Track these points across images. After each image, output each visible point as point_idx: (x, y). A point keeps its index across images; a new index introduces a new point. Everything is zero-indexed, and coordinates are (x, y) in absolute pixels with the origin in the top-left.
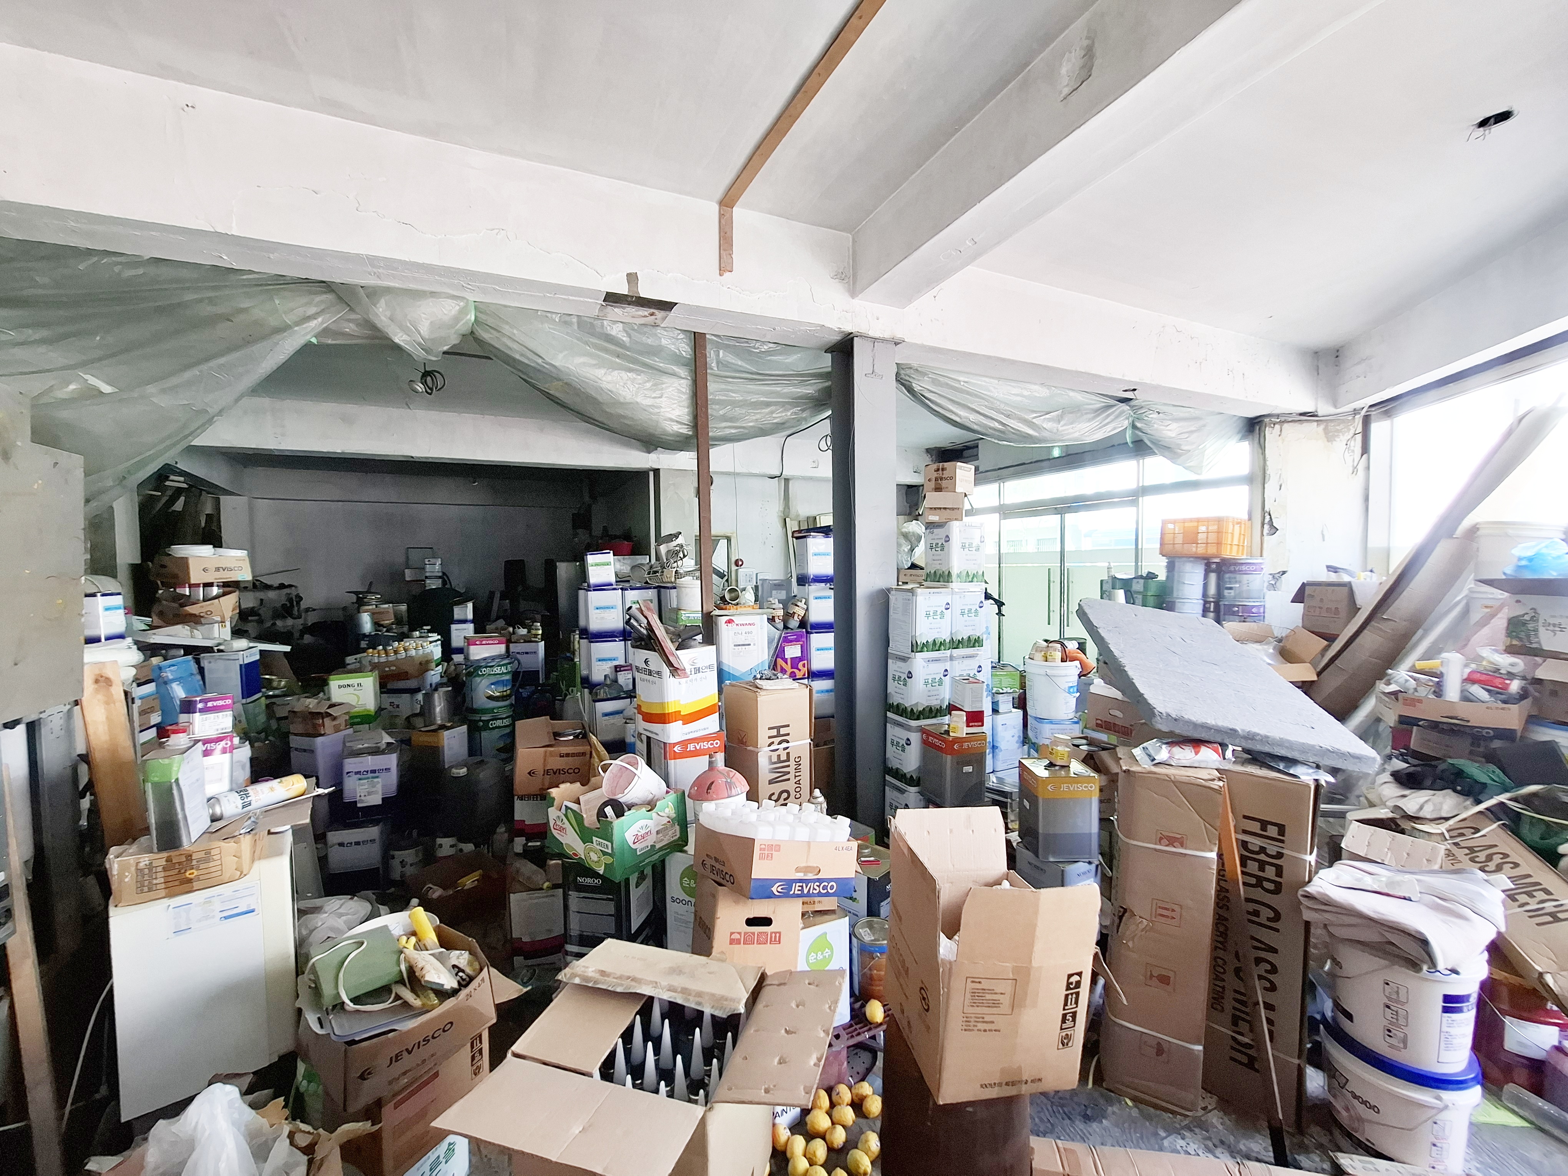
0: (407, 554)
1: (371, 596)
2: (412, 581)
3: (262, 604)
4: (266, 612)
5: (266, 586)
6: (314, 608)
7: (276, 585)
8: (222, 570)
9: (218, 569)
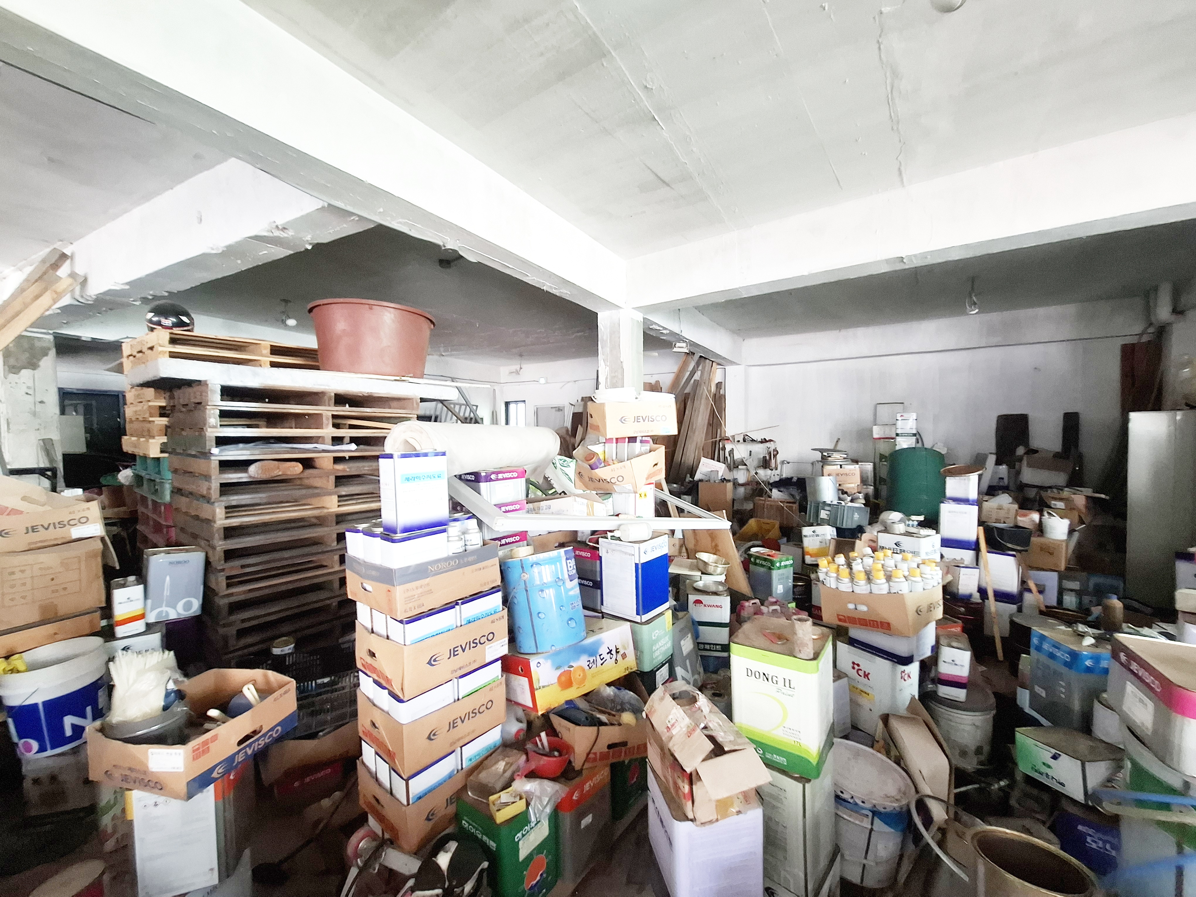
0: (876, 408)
1: (836, 455)
2: (880, 438)
3: (750, 455)
4: (752, 463)
5: (753, 440)
6: (788, 461)
7: (759, 440)
8: (641, 420)
9: (637, 419)
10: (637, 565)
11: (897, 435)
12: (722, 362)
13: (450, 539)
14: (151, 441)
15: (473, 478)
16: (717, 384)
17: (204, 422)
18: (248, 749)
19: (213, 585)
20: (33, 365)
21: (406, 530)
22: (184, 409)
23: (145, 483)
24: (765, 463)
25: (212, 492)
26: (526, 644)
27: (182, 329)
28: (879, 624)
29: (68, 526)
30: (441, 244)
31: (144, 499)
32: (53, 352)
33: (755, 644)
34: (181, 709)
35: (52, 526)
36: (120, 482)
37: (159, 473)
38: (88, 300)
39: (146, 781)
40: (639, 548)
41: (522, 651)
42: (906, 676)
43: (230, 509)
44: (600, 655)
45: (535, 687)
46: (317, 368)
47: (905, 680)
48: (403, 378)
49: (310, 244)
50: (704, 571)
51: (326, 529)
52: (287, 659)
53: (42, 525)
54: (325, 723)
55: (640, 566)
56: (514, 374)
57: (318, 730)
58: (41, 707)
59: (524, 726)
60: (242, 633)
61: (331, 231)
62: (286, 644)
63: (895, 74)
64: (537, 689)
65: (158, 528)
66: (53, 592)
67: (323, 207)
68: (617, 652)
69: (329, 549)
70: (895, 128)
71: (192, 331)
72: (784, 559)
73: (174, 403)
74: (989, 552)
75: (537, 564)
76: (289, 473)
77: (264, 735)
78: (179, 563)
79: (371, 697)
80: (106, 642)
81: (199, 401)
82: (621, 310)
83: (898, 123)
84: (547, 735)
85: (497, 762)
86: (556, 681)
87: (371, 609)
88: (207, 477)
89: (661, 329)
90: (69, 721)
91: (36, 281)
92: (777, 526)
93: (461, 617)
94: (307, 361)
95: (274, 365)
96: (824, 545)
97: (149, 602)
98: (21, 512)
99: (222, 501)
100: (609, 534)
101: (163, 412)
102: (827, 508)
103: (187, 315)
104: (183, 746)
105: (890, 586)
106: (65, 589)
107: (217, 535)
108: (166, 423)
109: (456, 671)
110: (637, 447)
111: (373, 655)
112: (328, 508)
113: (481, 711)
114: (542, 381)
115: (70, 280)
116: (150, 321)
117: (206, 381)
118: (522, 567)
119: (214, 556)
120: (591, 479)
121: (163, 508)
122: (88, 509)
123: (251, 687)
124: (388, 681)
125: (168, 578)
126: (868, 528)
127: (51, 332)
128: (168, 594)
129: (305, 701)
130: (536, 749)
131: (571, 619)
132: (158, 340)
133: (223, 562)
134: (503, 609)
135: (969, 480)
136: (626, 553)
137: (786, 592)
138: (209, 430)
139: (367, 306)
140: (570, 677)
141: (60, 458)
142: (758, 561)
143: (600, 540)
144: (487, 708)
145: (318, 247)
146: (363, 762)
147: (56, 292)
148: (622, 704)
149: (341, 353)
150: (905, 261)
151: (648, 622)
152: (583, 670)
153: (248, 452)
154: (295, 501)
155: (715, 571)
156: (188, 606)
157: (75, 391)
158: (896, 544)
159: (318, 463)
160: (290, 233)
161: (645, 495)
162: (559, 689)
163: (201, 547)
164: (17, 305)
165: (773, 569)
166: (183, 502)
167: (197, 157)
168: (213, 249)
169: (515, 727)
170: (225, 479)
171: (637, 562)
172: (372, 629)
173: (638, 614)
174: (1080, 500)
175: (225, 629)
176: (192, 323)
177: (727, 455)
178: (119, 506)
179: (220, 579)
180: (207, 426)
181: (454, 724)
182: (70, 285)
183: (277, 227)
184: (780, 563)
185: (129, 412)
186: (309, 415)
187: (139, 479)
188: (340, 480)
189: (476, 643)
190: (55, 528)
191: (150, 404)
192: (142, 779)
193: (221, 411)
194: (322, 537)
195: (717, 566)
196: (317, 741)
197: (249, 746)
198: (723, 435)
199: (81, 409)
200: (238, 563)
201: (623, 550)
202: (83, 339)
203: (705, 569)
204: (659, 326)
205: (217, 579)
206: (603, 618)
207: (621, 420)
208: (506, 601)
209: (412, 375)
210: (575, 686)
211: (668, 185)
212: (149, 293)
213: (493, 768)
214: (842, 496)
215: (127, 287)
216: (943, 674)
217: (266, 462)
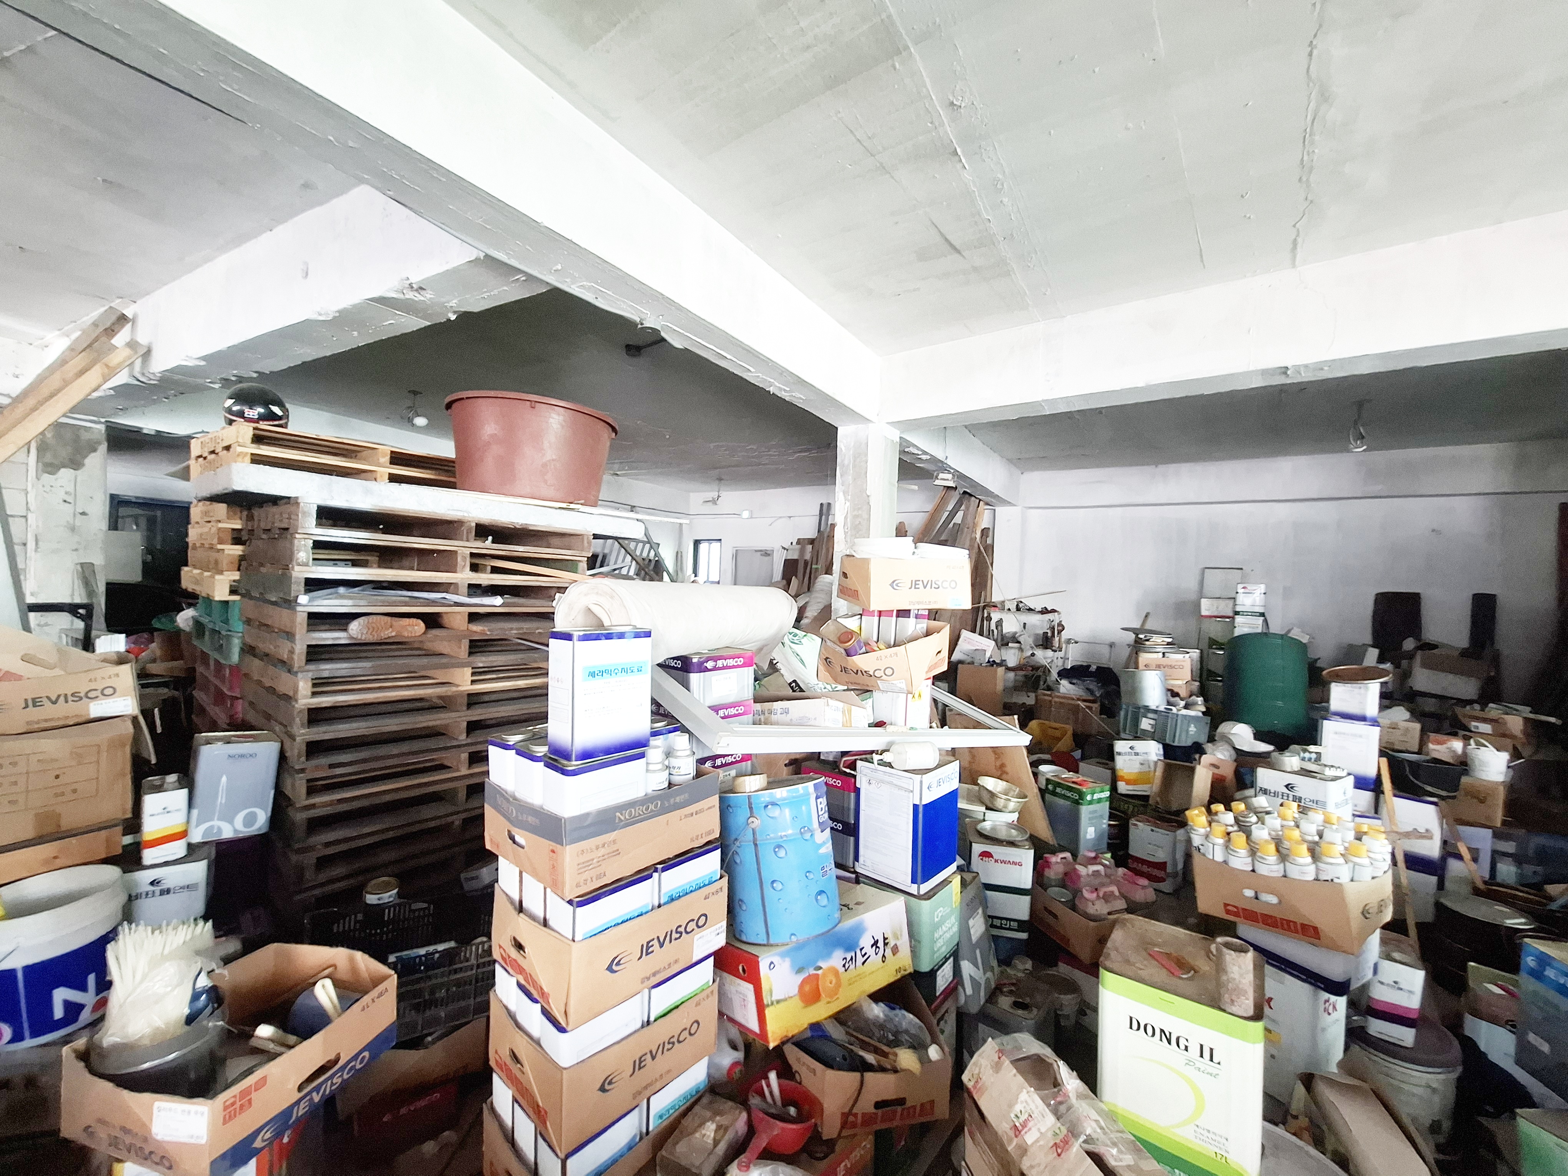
0: (1203, 574)
1: (1157, 639)
2: (1211, 617)
3: (1024, 627)
4: (1027, 640)
5: (1030, 610)
6: (1077, 639)
7: (1039, 609)
8: (921, 586)
9: (915, 585)
10: (916, 807)
11: (1237, 613)
12: (992, 500)
13: (651, 767)
14: (217, 577)
15: (679, 664)
16: (983, 530)
17: (290, 557)
18: (314, 1094)
19: (288, 791)
20: (75, 464)
21: (586, 755)
22: (264, 536)
23: (207, 633)
24: (1046, 642)
25: (296, 657)
26: (753, 930)
27: (271, 423)
28: (1299, 927)
29: (85, 699)
30: (638, 320)
31: (205, 657)
32: (104, 447)
33: (1143, 974)
34: (215, 1024)
35: (62, 699)
36: (178, 626)
37: (226, 621)
38: (151, 379)
39: (147, 1152)
40: (921, 782)
41: (744, 938)
42: (1331, 1007)
43: (320, 685)
44: (861, 950)
45: (765, 1002)
46: (452, 486)
47: (1329, 1014)
48: (572, 506)
49: (455, 312)
50: (990, 805)
51: (453, 715)
52: (387, 911)
53: (47, 697)
54: (435, 1021)
55: (921, 809)
56: (710, 504)
57: (425, 1032)
58: (20, 975)
59: (739, 1055)
60: (323, 862)
61: (485, 296)
62: (386, 888)
63: (1325, 97)
64: (768, 1006)
65: (220, 698)
66: (56, 795)
67: (477, 259)
68: (886, 944)
69: (455, 743)
70: (1304, 179)
71: (286, 427)
72: (1098, 789)
73: (253, 526)
74: (1395, 796)
75: (774, 804)
76: (406, 634)
77: (343, 1068)
78: (242, 756)
79: (512, 1008)
80: (124, 872)
81: (286, 526)
82: (870, 425)
83: (1310, 172)
84: (779, 1076)
85: (702, 1124)
86: (796, 991)
87: (521, 873)
88: (290, 635)
89: (920, 453)
90: (61, 995)
91: (84, 350)
92: (1070, 733)
93: (660, 891)
94: (439, 475)
95: (394, 479)
96: (1145, 769)
97: (195, 812)
98: (19, 678)
99: (308, 671)
100: (876, 757)
101: (237, 539)
102: (1150, 715)
103: (281, 405)
104: (210, 1102)
105: (1317, 869)
106: (75, 791)
107: (298, 720)
108: (241, 553)
109: (648, 978)
110: (911, 626)
111: (519, 947)
112: (458, 686)
113: (681, 1039)
114: (746, 514)
115: (128, 352)
116: (229, 411)
117: (297, 498)
118: (751, 808)
119: (292, 749)
120: (844, 670)
121: (228, 671)
122: (117, 675)
123: (328, 982)
124: (543, 994)
125: (224, 779)
126: (1209, 747)
127: (103, 420)
128: (223, 801)
129: (409, 988)
130: (764, 1106)
131: (821, 892)
132: (237, 437)
133: (303, 759)
134: (721, 877)
135: (1367, 688)
136: (900, 788)
137: (1099, 838)
138: (297, 568)
139: (528, 403)
140: (818, 985)
141: (101, 589)
142: (1058, 790)
143: (859, 763)
144: (690, 1034)
145: (466, 317)
146: (493, 1110)
147: (107, 366)
148: (896, 1033)
149: (488, 466)
150: (1289, 372)
151: (929, 896)
152: (836, 973)
153: (350, 602)
154: (413, 675)
155: (1005, 807)
156: (250, 820)
157: (134, 500)
158: (1287, 786)
159: (446, 621)
160: (428, 296)
161: (920, 695)
162: (801, 1004)
163: (274, 732)
164: (55, 381)
165: (1082, 804)
166: (255, 665)
167: (306, 186)
168: (320, 314)
169: (728, 1058)
170: (314, 639)
171: (917, 803)
172: (521, 902)
173: (914, 881)
174: (1515, 723)
175: (301, 857)
176: (286, 416)
177: (993, 627)
178: (173, 659)
179: (298, 783)
180: (294, 563)
181: (640, 1062)
182: (129, 358)
183: (411, 286)
184: (1093, 794)
185: (193, 534)
186: (439, 552)
187: (198, 625)
188: (477, 646)
189: (680, 932)
190: (67, 702)
191: (220, 525)
192: (141, 1148)
193: (315, 542)
194: (446, 726)
195: (1010, 800)
196: (422, 1052)
197: (317, 1089)
198: (988, 600)
199: (143, 522)
200: (324, 760)
201: (895, 782)
202: (145, 431)
203: (992, 803)
204: (918, 448)
205: (293, 785)
206: (857, 882)
207: (892, 585)
208: (728, 866)
209: (582, 502)
210: (824, 999)
211: (958, 251)
212: (232, 373)
213: (697, 1135)
214: (1172, 699)
215: (203, 363)
216: (1378, 1001)
217: (374, 617)
